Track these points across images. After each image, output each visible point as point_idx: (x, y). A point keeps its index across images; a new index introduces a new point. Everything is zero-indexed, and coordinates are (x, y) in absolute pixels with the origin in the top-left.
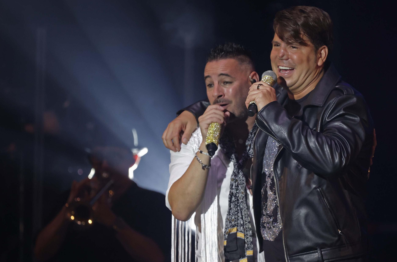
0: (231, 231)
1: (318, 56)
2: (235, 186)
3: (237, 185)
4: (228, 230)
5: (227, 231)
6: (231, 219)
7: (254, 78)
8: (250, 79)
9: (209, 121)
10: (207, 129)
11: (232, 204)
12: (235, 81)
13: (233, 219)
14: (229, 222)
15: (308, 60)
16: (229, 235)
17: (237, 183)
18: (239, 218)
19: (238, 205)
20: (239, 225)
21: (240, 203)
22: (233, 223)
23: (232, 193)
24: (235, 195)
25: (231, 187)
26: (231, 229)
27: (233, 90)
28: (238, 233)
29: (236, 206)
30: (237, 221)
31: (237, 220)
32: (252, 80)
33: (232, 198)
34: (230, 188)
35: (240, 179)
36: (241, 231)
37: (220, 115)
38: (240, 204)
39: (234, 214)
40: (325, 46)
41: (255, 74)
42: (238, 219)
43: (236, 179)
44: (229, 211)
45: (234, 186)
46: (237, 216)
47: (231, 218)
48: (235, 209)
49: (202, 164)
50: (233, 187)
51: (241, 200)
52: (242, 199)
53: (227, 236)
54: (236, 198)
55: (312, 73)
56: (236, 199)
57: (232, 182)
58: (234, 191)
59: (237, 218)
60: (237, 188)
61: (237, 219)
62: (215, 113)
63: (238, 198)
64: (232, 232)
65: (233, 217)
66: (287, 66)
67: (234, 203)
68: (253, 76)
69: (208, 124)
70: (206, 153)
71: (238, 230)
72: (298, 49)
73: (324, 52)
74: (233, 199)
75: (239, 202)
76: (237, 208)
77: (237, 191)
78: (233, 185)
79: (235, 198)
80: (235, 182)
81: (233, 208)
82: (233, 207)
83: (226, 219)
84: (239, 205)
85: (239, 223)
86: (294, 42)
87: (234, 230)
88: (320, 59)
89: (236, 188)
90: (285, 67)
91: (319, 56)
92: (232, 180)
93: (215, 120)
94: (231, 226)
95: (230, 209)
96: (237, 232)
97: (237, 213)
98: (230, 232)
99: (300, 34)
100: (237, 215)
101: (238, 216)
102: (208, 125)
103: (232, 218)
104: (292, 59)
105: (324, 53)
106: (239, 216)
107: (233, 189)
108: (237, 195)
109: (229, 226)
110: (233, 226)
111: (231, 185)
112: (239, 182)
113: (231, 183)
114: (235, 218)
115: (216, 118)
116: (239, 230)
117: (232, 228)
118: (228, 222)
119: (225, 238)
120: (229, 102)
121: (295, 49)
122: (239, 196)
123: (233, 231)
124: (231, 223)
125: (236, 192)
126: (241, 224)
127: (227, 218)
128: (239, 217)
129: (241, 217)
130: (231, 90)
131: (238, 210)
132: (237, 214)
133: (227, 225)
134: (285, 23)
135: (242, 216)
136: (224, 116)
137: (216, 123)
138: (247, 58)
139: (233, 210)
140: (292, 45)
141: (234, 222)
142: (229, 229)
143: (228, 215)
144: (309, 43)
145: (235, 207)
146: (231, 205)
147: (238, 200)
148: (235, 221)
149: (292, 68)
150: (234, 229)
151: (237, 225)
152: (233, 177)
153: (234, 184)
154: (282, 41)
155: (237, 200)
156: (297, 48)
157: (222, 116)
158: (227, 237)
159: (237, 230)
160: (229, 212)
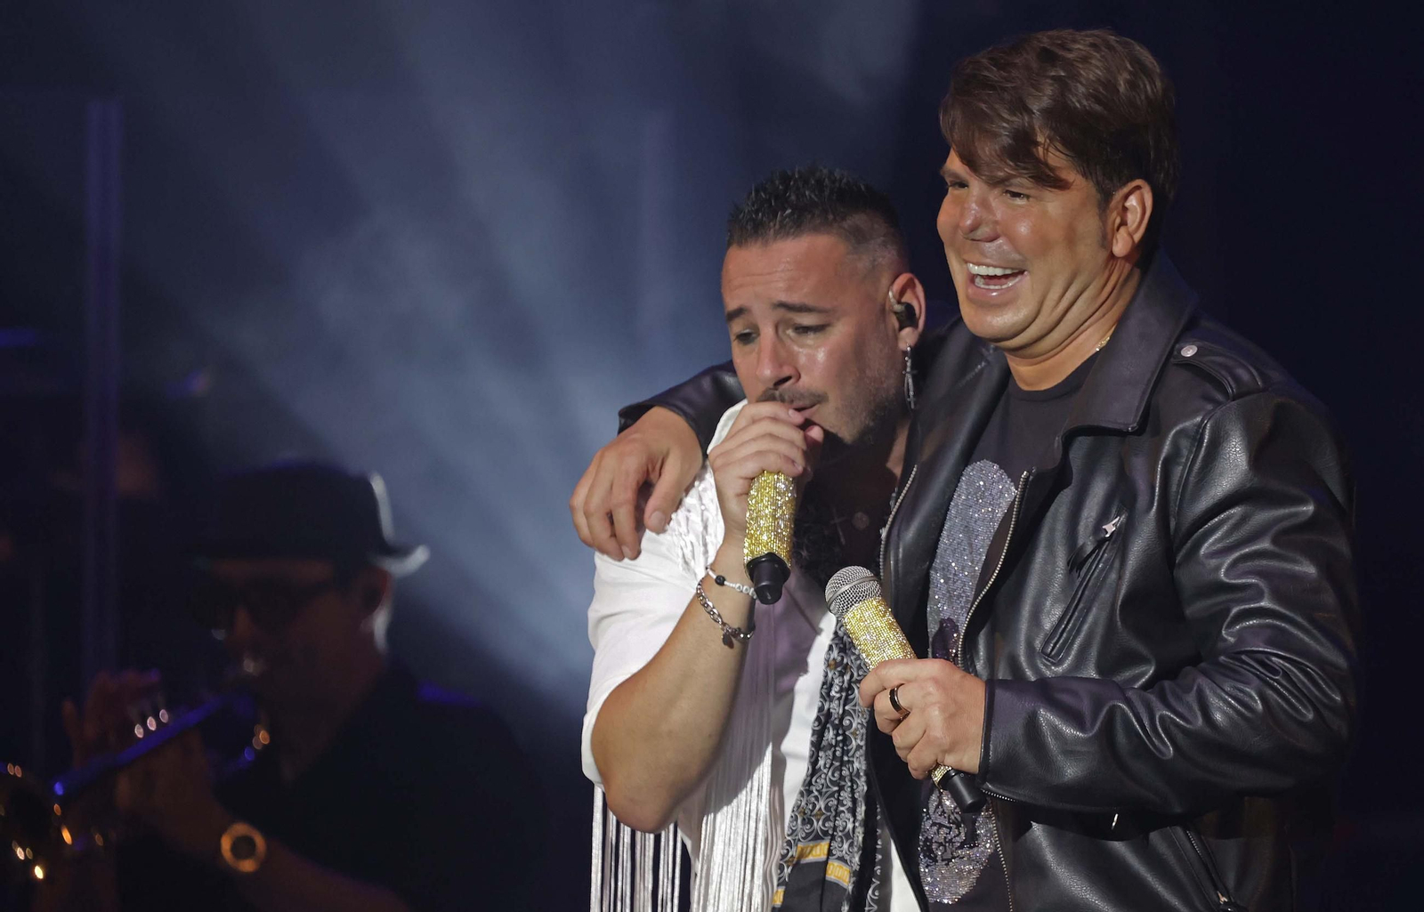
0: (807, 856)
1: (1110, 222)
2: (841, 690)
3: (846, 685)
4: (794, 849)
5: (790, 854)
6: (812, 811)
7: (908, 298)
8: (892, 306)
9: (750, 468)
10: (744, 496)
11: (821, 754)
12: (838, 319)
13: (820, 809)
14: (804, 819)
15: (1071, 239)
16: (797, 866)
17: (847, 678)
18: (841, 809)
19: (846, 758)
20: (840, 834)
21: (850, 754)
22: (818, 825)
23: (829, 714)
24: (837, 722)
25: (824, 691)
26: (807, 848)
27: (830, 354)
28: (830, 862)
29: (837, 764)
30: (832, 818)
31: (835, 816)
32: (898, 308)
33: (826, 734)
34: (822, 696)
35: (858, 662)
36: (841, 859)
37: (792, 443)
38: (853, 756)
39: (824, 790)
40: (1138, 182)
41: (909, 285)
42: (838, 814)
43: (845, 661)
44: (809, 778)
45: (835, 688)
46: (836, 802)
47: (810, 807)
48: (830, 774)
49: (724, 624)
50: (833, 693)
51: (859, 741)
52: (859, 737)
53: (787, 871)
54: (840, 732)
55: (1091, 287)
56: (840, 738)
57: (830, 675)
58: (836, 708)
59: (836, 810)
60: (847, 695)
61: (834, 813)
62: (772, 436)
63: (847, 733)
64: (810, 859)
65: (821, 804)
66: (994, 263)
67: (830, 753)
68: (902, 292)
69: (746, 478)
70: (738, 585)
71: (834, 852)
72: (1031, 199)
73: (1138, 204)
74: (830, 735)
75: (850, 747)
76: (841, 771)
77: (844, 706)
78: (831, 685)
79: (837, 735)
80: (842, 674)
81: (825, 771)
82: (825, 767)
83: (795, 809)
84: (849, 761)
85: (841, 829)
86: (1015, 176)
87: (818, 852)
88: (1122, 230)
89: (844, 694)
90: (988, 266)
91: (1118, 221)
92: (829, 666)
93: (772, 461)
94: (808, 835)
95: (814, 770)
96: (828, 858)
97: (836, 788)
98: (802, 855)
99: (1036, 144)
100: (836, 795)
101: (840, 802)
102: (746, 482)
103: (814, 806)
104: (1012, 239)
105: (1139, 210)
106: (845, 803)
107: (831, 699)
108: (846, 722)
109: (801, 835)
110: (818, 838)
111: (824, 684)
112: (855, 674)
113: (826, 676)
114: (827, 808)
115: (778, 453)
116: (837, 853)
117: (811, 844)
118: (799, 821)
119: (782, 880)
120: (819, 399)
121: (1019, 201)
122: (851, 724)
123: (814, 852)
124: (812, 824)
125: (841, 712)
126: (847, 830)
127: (799, 807)
128: (843, 805)
129: (850, 804)
130: (821, 356)
131: (842, 778)
132: (835, 792)
133: (793, 831)
134: (983, 106)
135: (854, 801)
136: (805, 447)
137: (778, 473)
138: (876, 226)
139: (823, 776)
140: (1008, 186)
141: (820, 823)
142: (800, 845)
143: (802, 794)
144: (1072, 176)
145: (832, 764)
146: (818, 756)
147: (846, 740)
148: (827, 819)
149: (1012, 269)
150: (818, 847)
151: (830, 832)
152: (835, 654)
153: (837, 681)
154: (973, 174)
155: (841, 741)
156: (1028, 197)
157: (798, 448)
158: (789, 875)
159: (830, 853)
160: (808, 784)
